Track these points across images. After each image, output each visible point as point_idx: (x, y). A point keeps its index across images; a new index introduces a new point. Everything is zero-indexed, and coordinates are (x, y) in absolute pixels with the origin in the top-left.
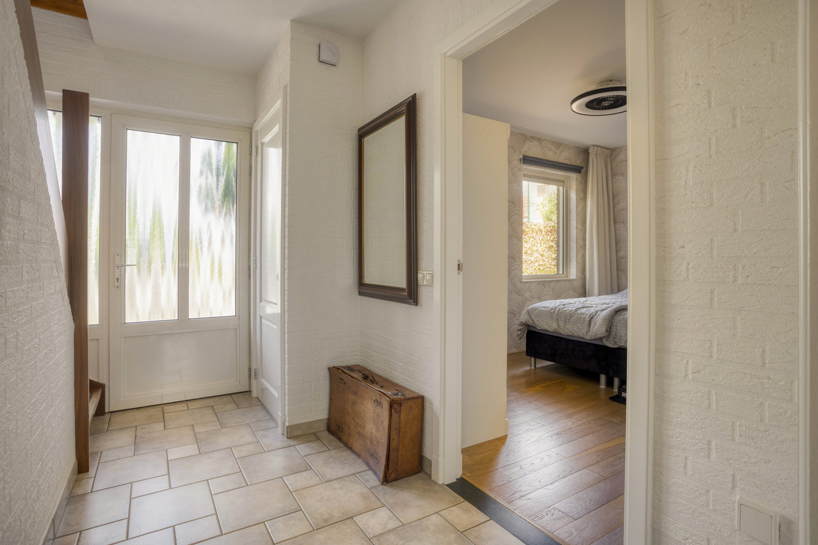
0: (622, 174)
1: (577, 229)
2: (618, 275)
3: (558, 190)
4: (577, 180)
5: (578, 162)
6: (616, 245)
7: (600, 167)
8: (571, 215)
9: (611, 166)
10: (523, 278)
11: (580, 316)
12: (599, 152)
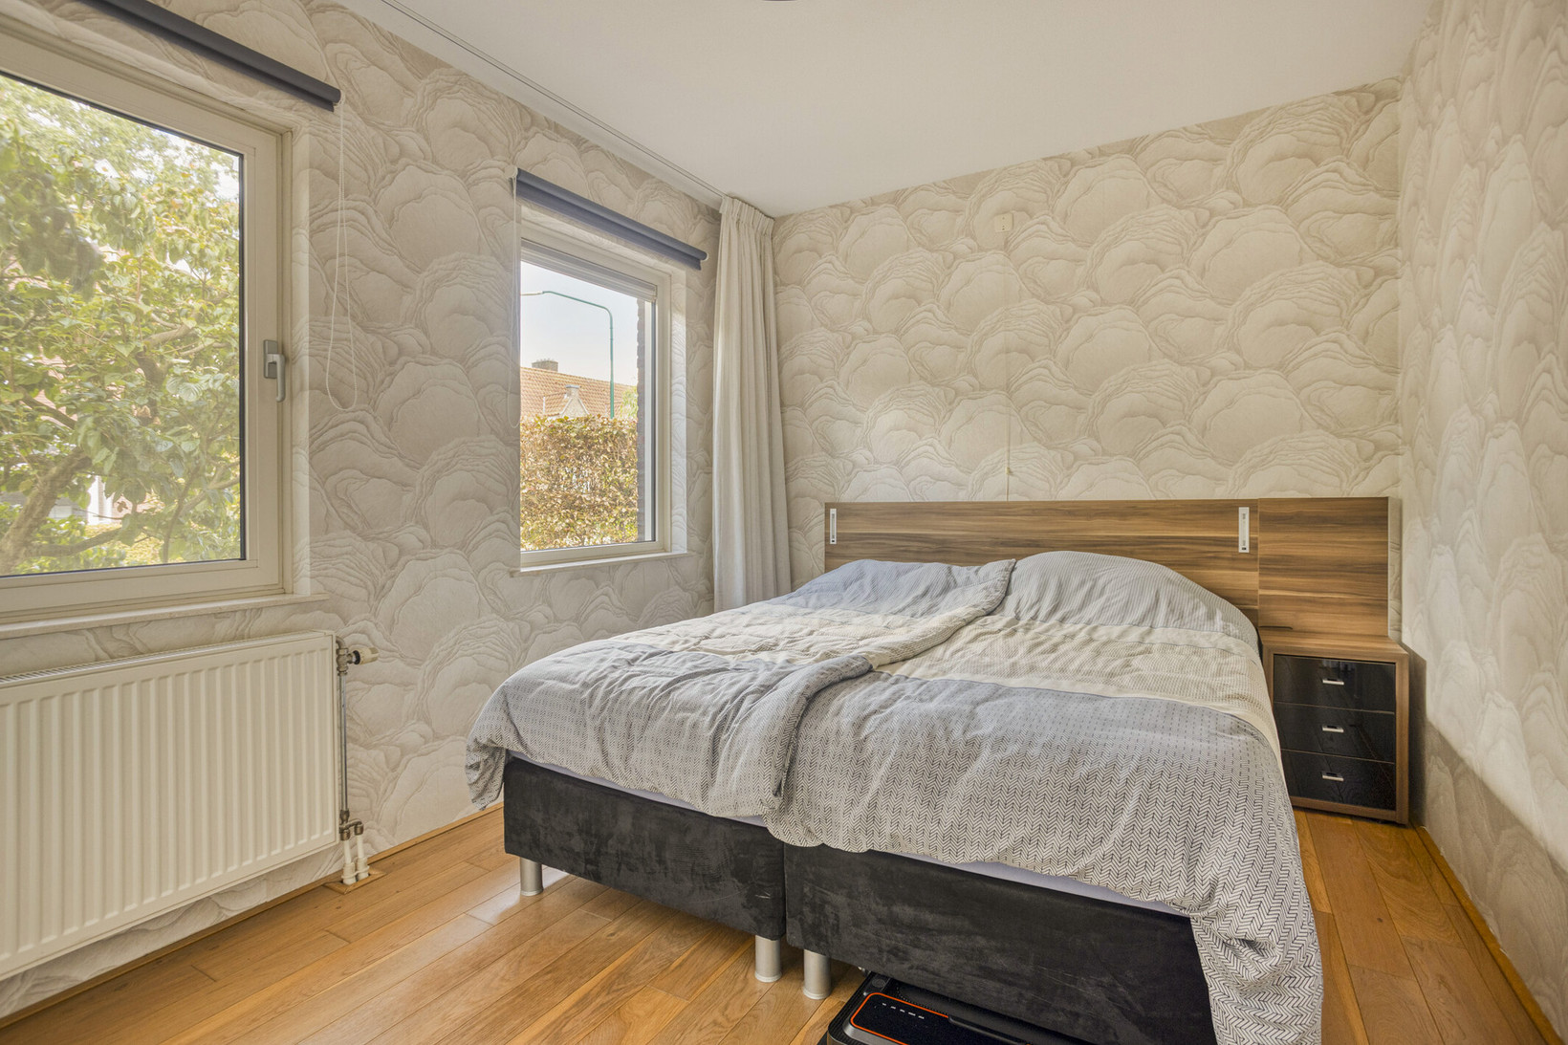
0: (800, 283)
1: (687, 417)
2: (790, 540)
3: (641, 313)
4: (688, 286)
5: (693, 236)
6: (786, 463)
7: (748, 256)
8: (673, 382)
9: (774, 262)
10: (522, 561)
11: (680, 715)
12: (744, 218)
